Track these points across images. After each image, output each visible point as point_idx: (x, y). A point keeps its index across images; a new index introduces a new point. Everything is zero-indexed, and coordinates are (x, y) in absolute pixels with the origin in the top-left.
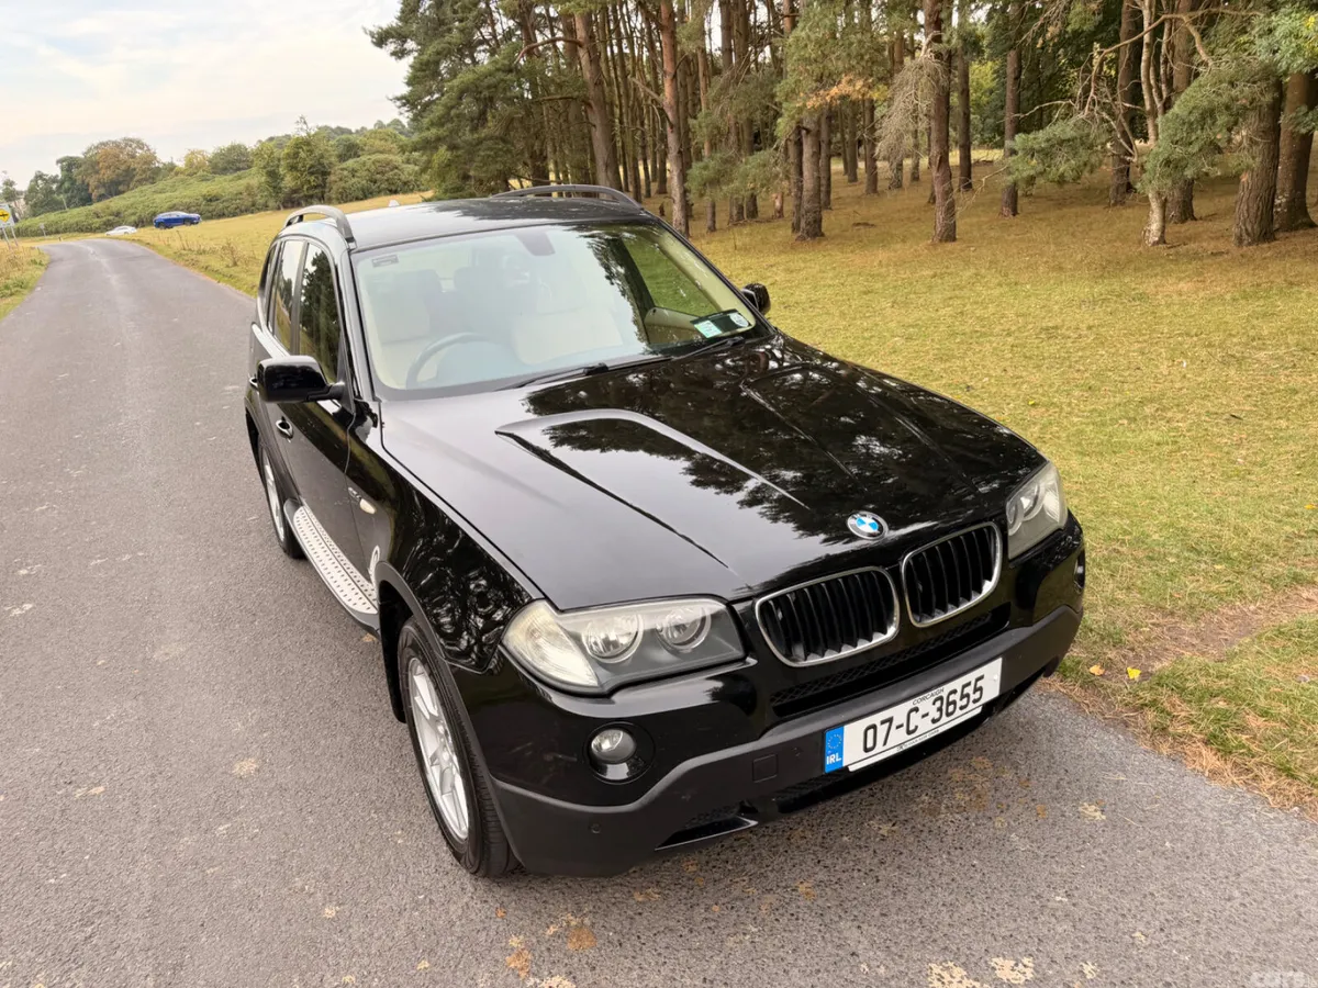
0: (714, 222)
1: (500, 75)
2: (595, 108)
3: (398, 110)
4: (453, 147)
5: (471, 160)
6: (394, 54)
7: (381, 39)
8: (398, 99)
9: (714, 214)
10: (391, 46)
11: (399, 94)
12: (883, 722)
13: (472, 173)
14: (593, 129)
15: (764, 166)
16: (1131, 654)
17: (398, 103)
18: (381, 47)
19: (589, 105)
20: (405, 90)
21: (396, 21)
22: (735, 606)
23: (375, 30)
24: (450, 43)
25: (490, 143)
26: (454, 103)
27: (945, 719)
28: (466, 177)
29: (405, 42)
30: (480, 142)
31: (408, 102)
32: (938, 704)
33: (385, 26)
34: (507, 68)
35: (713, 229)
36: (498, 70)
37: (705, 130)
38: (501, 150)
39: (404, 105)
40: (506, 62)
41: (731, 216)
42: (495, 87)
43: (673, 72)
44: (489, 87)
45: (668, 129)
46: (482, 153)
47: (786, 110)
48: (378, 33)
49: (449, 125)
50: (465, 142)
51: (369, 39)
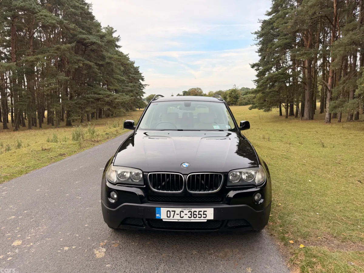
0: (341, 119)
1: (280, 75)
2: (307, 85)
3: (254, 84)
4: (263, 93)
5: (267, 96)
6: (256, 70)
7: (253, 66)
8: (254, 81)
9: (341, 117)
10: (256, 68)
11: (255, 79)
12: (172, 211)
13: (266, 100)
14: (306, 90)
15: (354, 104)
16: (307, 242)
17: (254, 82)
18: (253, 68)
19: (306, 84)
20: (257, 78)
21: (258, 62)
22: (144, 173)
23: (252, 64)
24: (268, 67)
25: (273, 92)
26: (265, 82)
27: (193, 218)
28: (265, 101)
29: (259, 67)
30: (270, 92)
31: (257, 82)
32: (190, 213)
33: (255, 63)
34: (282, 74)
35: (340, 121)
36: (279, 74)
37: (336, 92)
38: (276, 94)
39: (256, 82)
40: (282, 72)
41: (348, 118)
42: (277, 78)
43: (332, 76)
44: (276, 78)
45: (328, 92)
46: (270, 95)
47: (360, 87)
48: (253, 65)
49: (263, 87)
50: (267, 91)
51: (250, 66)
